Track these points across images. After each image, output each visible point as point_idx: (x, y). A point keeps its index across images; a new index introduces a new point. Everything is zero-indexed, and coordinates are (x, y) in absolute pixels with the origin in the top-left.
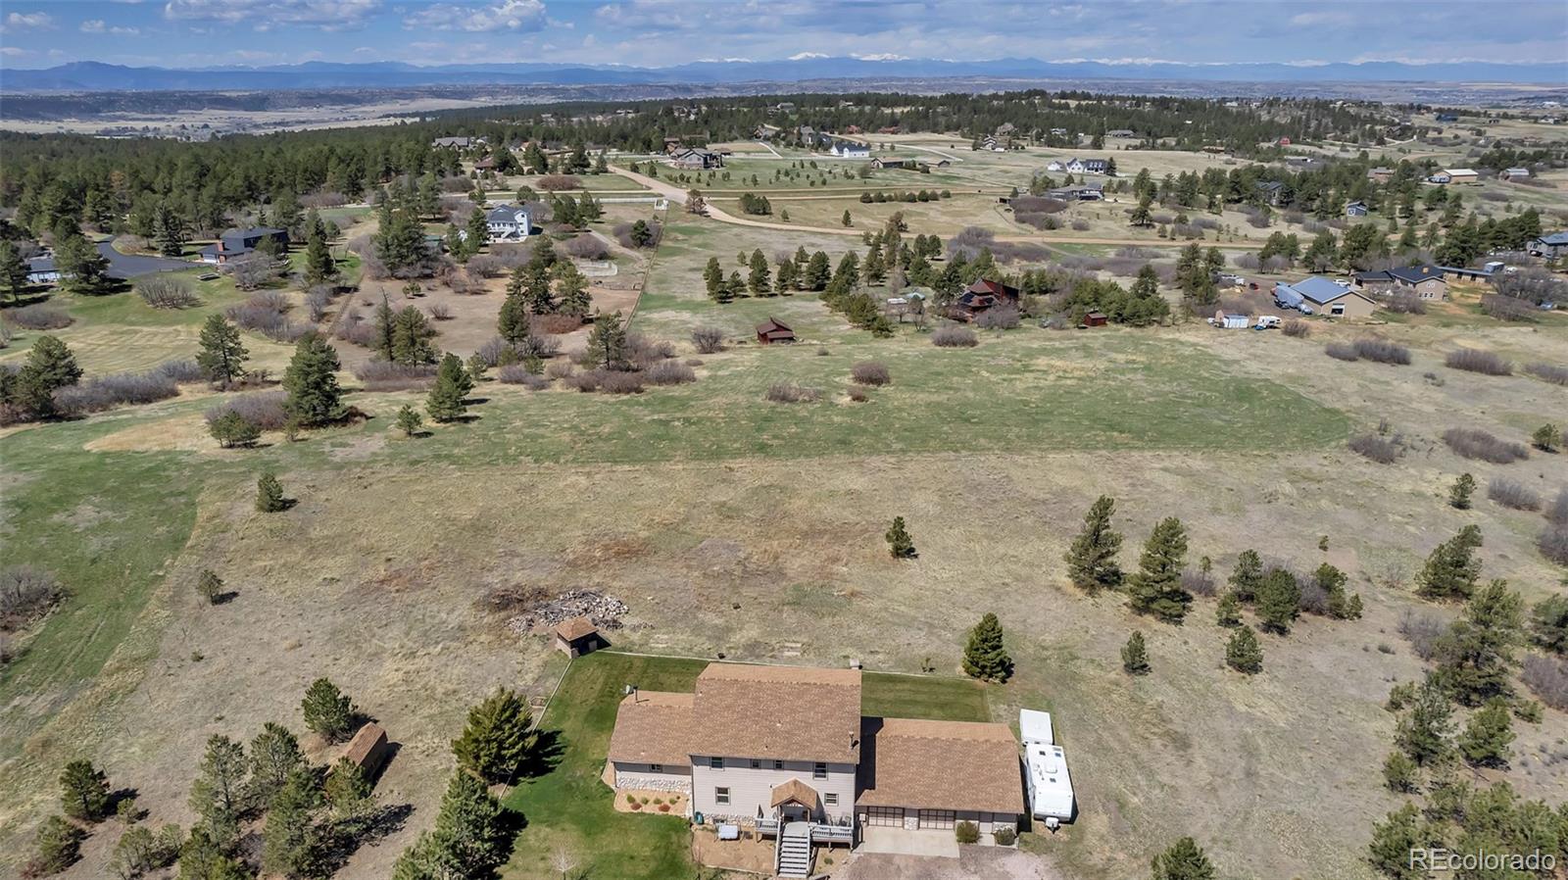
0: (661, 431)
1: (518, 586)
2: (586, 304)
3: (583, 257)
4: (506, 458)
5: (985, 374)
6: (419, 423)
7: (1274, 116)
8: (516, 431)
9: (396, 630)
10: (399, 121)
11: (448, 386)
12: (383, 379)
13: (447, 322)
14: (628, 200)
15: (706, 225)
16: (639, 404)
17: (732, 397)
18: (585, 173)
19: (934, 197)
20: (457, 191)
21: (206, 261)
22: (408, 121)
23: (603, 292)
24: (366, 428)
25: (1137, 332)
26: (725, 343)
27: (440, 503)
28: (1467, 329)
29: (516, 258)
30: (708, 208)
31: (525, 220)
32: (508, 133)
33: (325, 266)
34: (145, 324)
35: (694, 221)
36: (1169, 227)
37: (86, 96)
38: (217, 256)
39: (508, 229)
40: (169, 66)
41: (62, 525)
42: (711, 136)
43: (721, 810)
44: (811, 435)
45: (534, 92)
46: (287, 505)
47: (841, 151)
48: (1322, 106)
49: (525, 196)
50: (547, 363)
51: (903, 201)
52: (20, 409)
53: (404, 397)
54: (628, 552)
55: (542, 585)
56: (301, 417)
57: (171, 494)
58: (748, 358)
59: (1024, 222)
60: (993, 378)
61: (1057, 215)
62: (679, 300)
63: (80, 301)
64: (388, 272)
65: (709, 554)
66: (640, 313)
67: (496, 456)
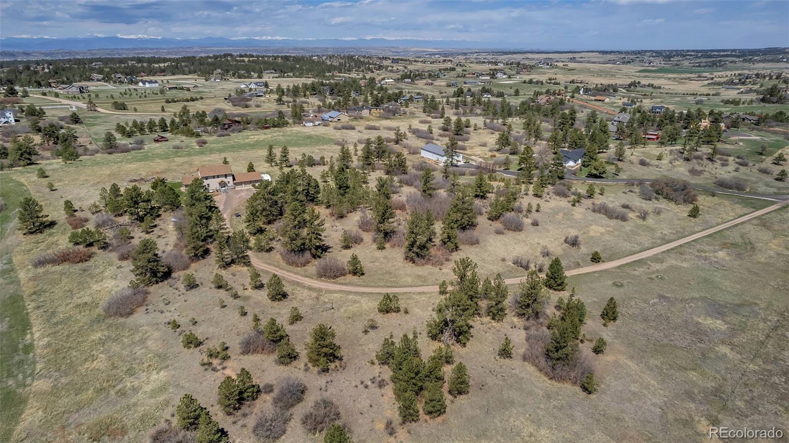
0: (146, 157)
7: (333, 62)
14: (53, 107)
15: (102, 115)
16: (132, 154)
17: (162, 150)
25: (280, 129)
26: (146, 143)
30: (98, 108)
31: (11, 115)
35: (93, 114)
36: (290, 104)
39: (3, 120)
44: (191, 153)
47: (144, 84)
48: (351, 58)
51: (184, 101)
54: (158, 173)
59: (236, 106)
61: (248, 103)
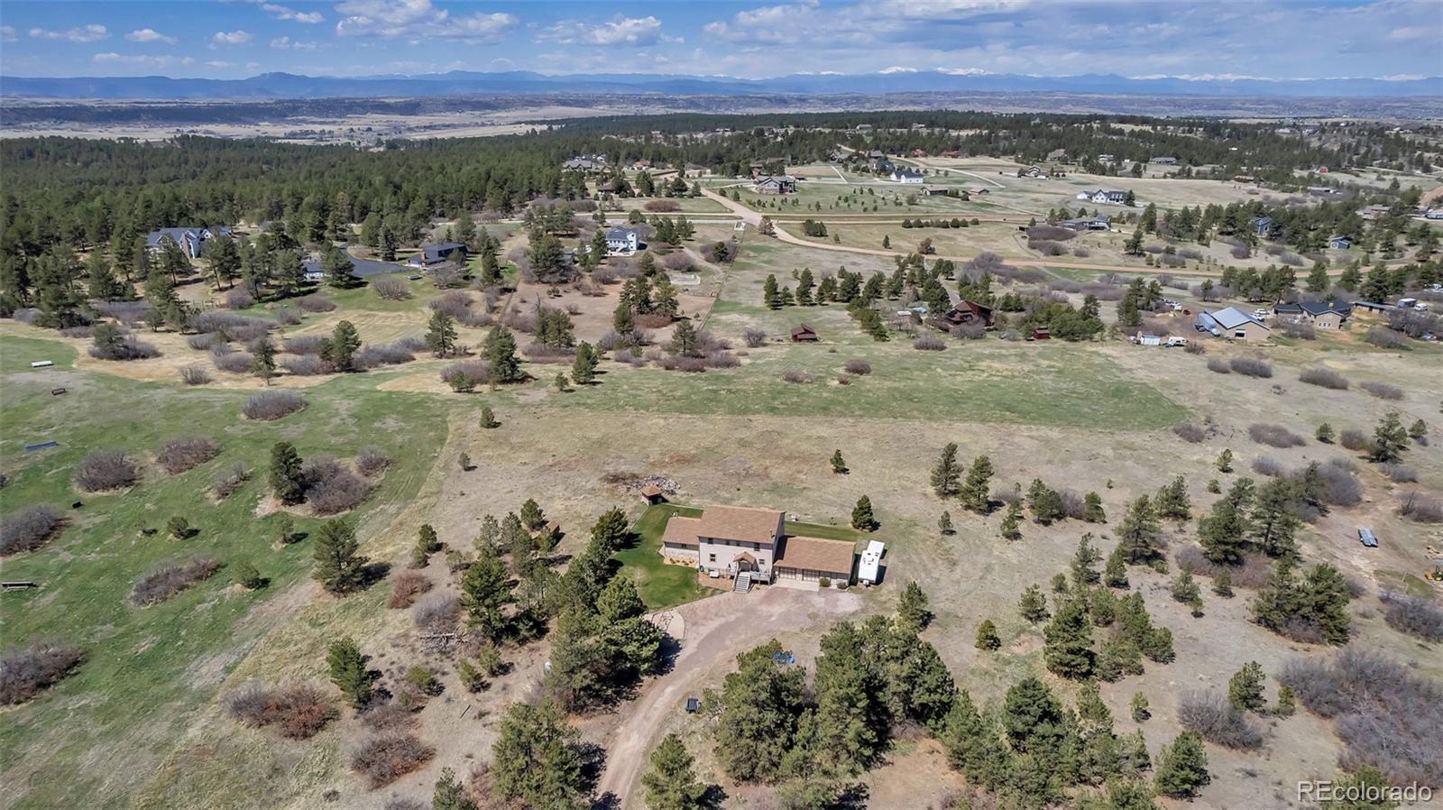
0: (713, 396)
1: (622, 473)
2: (675, 308)
3: (676, 269)
4: (618, 407)
5: (939, 370)
6: (567, 384)
8: (623, 391)
9: (560, 488)
10: (529, 128)
11: (584, 362)
12: (540, 356)
13: (578, 317)
14: (715, 221)
15: (774, 244)
16: (700, 379)
17: (762, 378)
18: (682, 196)
19: (965, 224)
20: (583, 210)
21: (412, 265)
22: (538, 128)
23: (688, 297)
24: (535, 385)
25: (1070, 345)
26: (767, 340)
27: (581, 429)
28: (1342, 353)
29: (627, 269)
30: (777, 230)
31: (634, 239)
32: (623, 153)
33: (495, 273)
34: (379, 310)
35: (764, 241)
36: (1156, 256)
37: (276, 103)
38: (420, 263)
39: (622, 246)
40: (340, 76)
41: (380, 428)
42: (792, 159)
43: (712, 565)
44: (805, 403)
45: (647, 101)
46: (496, 425)
47: (899, 177)
49: (636, 218)
50: (645, 350)
51: (938, 226)
52: (335, 364)
53: (554, 367)
54: (684, 460)
55: (636, 472)
56: (498, 377)
57: (432, 416)
58: (778, 353)
59: (1034, 248)
60: (943, 374)
61: (1064, 243)
62: (743, 306)
63: (336, 293)
64: (537, 278)
65: (728, 464)
66: (714, 315)
67: (612, 405)
